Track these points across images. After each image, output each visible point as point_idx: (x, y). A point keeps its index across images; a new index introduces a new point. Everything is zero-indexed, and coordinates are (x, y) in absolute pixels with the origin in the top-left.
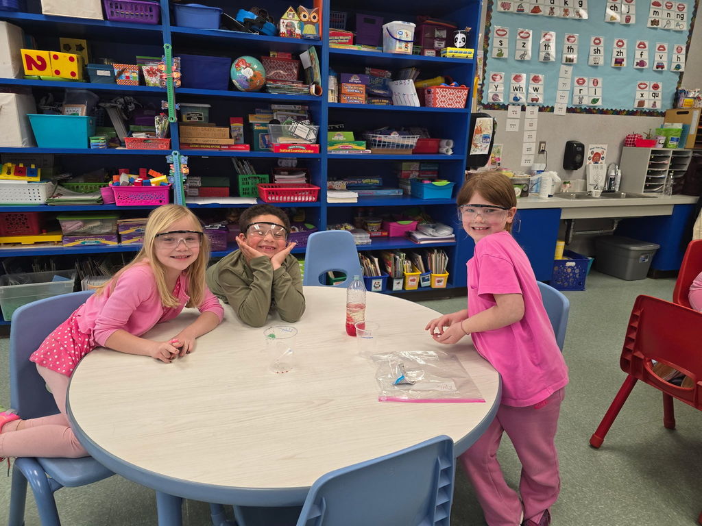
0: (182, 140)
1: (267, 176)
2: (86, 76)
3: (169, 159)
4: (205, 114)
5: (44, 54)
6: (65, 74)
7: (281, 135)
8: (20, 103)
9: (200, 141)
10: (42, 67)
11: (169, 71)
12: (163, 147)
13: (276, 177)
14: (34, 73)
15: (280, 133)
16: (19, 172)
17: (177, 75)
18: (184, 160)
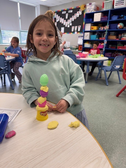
0: (108, 38)
1: (122, 45)
2: (98, 29)
3: (104, 41)
4: (113, 34)
5: (93, 27)
6: (95, 29)
7: (124, 37)
8: (90, 34)
9: (111, 38)
10: (93, 29)
11: (107, 27)
12: (104, 39)
13: (125, 45)
14: (92, 29)
15: (123, 36)
16: (88, 43)
17: (108, 28)
18: (106, 41)
